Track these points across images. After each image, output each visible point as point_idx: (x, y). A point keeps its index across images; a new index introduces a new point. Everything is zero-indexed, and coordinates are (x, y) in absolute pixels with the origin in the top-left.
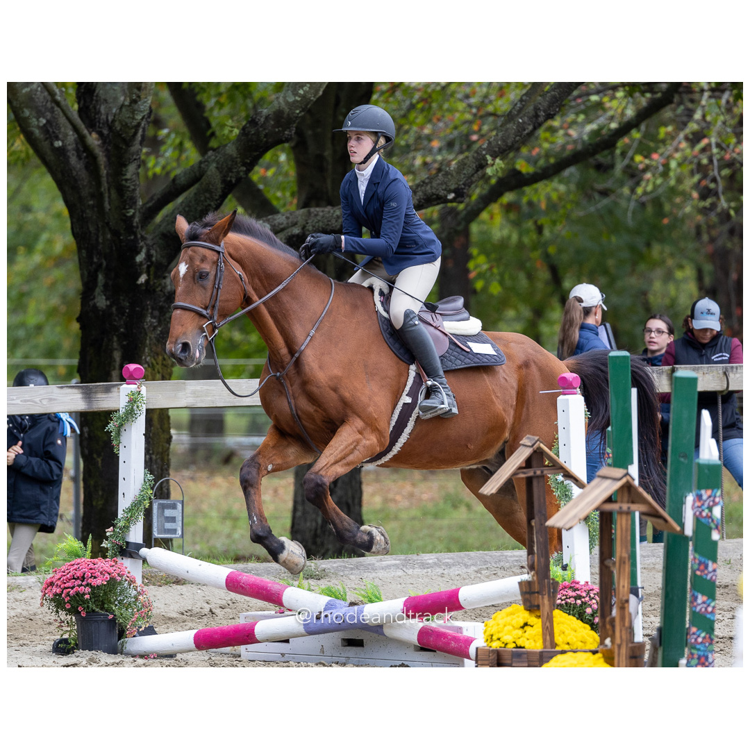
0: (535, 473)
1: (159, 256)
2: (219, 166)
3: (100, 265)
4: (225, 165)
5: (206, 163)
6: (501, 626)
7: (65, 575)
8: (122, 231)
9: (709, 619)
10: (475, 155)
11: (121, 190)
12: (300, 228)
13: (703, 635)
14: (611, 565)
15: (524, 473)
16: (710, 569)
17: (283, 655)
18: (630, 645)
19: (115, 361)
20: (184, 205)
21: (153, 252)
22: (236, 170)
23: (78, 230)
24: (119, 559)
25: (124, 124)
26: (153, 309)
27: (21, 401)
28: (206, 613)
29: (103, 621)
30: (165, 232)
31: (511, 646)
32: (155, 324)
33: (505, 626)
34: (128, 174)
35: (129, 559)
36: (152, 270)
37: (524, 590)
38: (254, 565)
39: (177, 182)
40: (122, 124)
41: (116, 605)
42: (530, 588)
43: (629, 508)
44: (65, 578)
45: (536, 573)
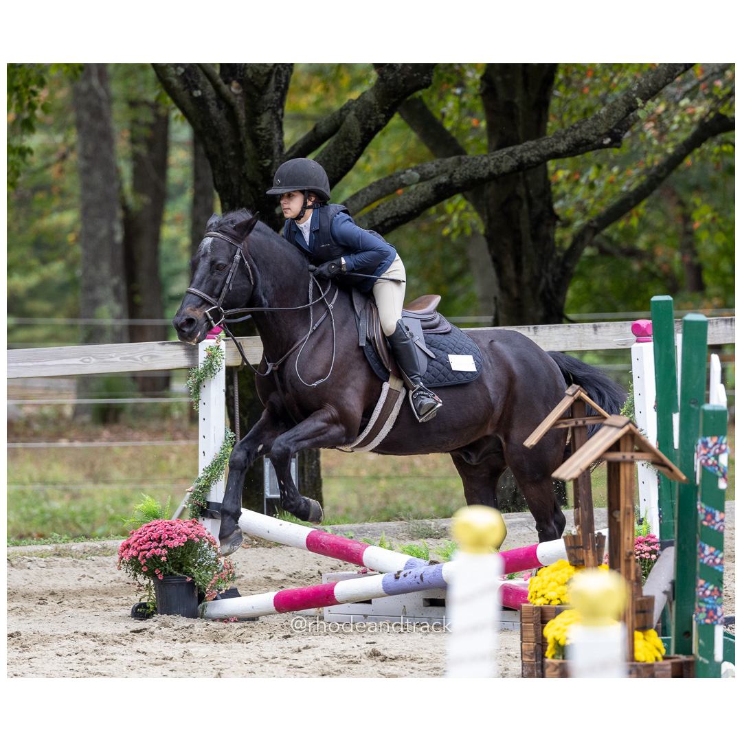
0: (577, 423)
4: (363, 112)
5: (347, 111)
6: (546, 582)
7: (141, 537)
8: (260, 182)
9: (717, 571)
10: (625, 98)
11: (256, 140)
12: (447, 177)
13: (711, 587)
15: (565, 423)
16: (718, 519)
17: (365, 616)
18: (639, 599)
20: (323, 154)
22: (374, 118)
23: (220, 182)
24: (200, 519)
25: (256, 71)
27: (121, 358)
28: (315, 575)
29: (181, 584)
31: (555, 603)
33: (550, 582)
34: (262, 123)
35: (211, 520)
37: (569, 545)
38: (371, 524)
39: (318, 131)
40: (254, 73)
41: (196, 567)
42: (575, 543)
43: (632, 457)
44: (141, 540)
45: (581, 527)
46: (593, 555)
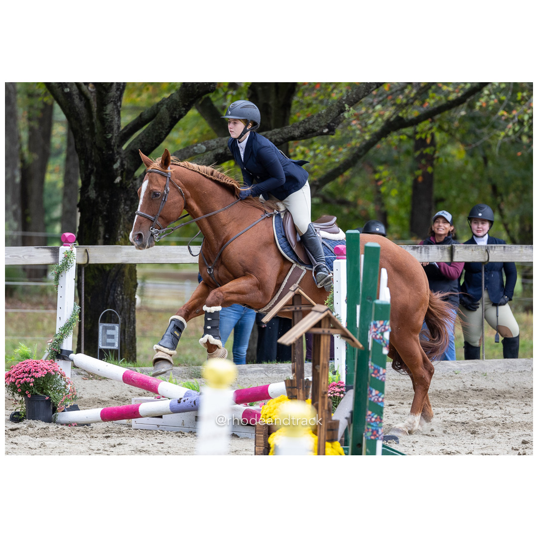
0: (296, 309)
1: (129, 165)
2: (168, 107)
3: (92, 170)
4: (172, 106)
5: (162, 105)
6: (272, 409)
7: (18, 370)
8: (104, 148)
9: (380, 406)
10: (338, 104)
11: (102, 121)
12: (223, 149)
13: (375, 416)
14: (318, 369)
15: (289, 309)
16: (381, 373)
17: (158, 426)
18: (330, 422)
19: (100, 233)
20: (145, 132)
21: (125, 162)
22: (178, 110)
23: (79, 147)
24: (56, 360)
26: (126, 200)
27: (10, 256)
29: (42, 401)
30: (133, 149)
32: (128, 210)
33: (275, 409)
34: (107, 111)
35: (63, 361)
36: (124, 174)
37: (288, 386)
39: (142, 117)
41: (52, 391)
42: (292, 385)
43: (329, 332)
44: (18, 372)
45: (296, 375)
46: (303, 393)
